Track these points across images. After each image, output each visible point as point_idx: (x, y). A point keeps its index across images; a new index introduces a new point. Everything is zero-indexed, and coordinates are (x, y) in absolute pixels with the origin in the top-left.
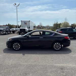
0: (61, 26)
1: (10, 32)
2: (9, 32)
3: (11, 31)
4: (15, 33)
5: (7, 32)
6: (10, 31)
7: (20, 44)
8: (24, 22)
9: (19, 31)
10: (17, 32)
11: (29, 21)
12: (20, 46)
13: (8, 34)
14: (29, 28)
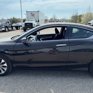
0: (82, 19)
1: (12, 29)
2: (10, 27)
3: (14, 26)
4: (20, 29)
5: (8, 28)
6: (12, 27)
7: (6, 61)
8: (31, 13)
9: (24, 26)
10: (21, 27)
11: (38, 11)
12: (5, 65)
13: (9, 31)
14: (39, 21)
